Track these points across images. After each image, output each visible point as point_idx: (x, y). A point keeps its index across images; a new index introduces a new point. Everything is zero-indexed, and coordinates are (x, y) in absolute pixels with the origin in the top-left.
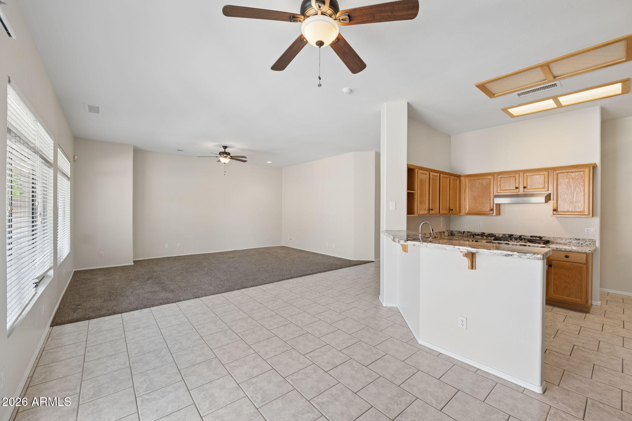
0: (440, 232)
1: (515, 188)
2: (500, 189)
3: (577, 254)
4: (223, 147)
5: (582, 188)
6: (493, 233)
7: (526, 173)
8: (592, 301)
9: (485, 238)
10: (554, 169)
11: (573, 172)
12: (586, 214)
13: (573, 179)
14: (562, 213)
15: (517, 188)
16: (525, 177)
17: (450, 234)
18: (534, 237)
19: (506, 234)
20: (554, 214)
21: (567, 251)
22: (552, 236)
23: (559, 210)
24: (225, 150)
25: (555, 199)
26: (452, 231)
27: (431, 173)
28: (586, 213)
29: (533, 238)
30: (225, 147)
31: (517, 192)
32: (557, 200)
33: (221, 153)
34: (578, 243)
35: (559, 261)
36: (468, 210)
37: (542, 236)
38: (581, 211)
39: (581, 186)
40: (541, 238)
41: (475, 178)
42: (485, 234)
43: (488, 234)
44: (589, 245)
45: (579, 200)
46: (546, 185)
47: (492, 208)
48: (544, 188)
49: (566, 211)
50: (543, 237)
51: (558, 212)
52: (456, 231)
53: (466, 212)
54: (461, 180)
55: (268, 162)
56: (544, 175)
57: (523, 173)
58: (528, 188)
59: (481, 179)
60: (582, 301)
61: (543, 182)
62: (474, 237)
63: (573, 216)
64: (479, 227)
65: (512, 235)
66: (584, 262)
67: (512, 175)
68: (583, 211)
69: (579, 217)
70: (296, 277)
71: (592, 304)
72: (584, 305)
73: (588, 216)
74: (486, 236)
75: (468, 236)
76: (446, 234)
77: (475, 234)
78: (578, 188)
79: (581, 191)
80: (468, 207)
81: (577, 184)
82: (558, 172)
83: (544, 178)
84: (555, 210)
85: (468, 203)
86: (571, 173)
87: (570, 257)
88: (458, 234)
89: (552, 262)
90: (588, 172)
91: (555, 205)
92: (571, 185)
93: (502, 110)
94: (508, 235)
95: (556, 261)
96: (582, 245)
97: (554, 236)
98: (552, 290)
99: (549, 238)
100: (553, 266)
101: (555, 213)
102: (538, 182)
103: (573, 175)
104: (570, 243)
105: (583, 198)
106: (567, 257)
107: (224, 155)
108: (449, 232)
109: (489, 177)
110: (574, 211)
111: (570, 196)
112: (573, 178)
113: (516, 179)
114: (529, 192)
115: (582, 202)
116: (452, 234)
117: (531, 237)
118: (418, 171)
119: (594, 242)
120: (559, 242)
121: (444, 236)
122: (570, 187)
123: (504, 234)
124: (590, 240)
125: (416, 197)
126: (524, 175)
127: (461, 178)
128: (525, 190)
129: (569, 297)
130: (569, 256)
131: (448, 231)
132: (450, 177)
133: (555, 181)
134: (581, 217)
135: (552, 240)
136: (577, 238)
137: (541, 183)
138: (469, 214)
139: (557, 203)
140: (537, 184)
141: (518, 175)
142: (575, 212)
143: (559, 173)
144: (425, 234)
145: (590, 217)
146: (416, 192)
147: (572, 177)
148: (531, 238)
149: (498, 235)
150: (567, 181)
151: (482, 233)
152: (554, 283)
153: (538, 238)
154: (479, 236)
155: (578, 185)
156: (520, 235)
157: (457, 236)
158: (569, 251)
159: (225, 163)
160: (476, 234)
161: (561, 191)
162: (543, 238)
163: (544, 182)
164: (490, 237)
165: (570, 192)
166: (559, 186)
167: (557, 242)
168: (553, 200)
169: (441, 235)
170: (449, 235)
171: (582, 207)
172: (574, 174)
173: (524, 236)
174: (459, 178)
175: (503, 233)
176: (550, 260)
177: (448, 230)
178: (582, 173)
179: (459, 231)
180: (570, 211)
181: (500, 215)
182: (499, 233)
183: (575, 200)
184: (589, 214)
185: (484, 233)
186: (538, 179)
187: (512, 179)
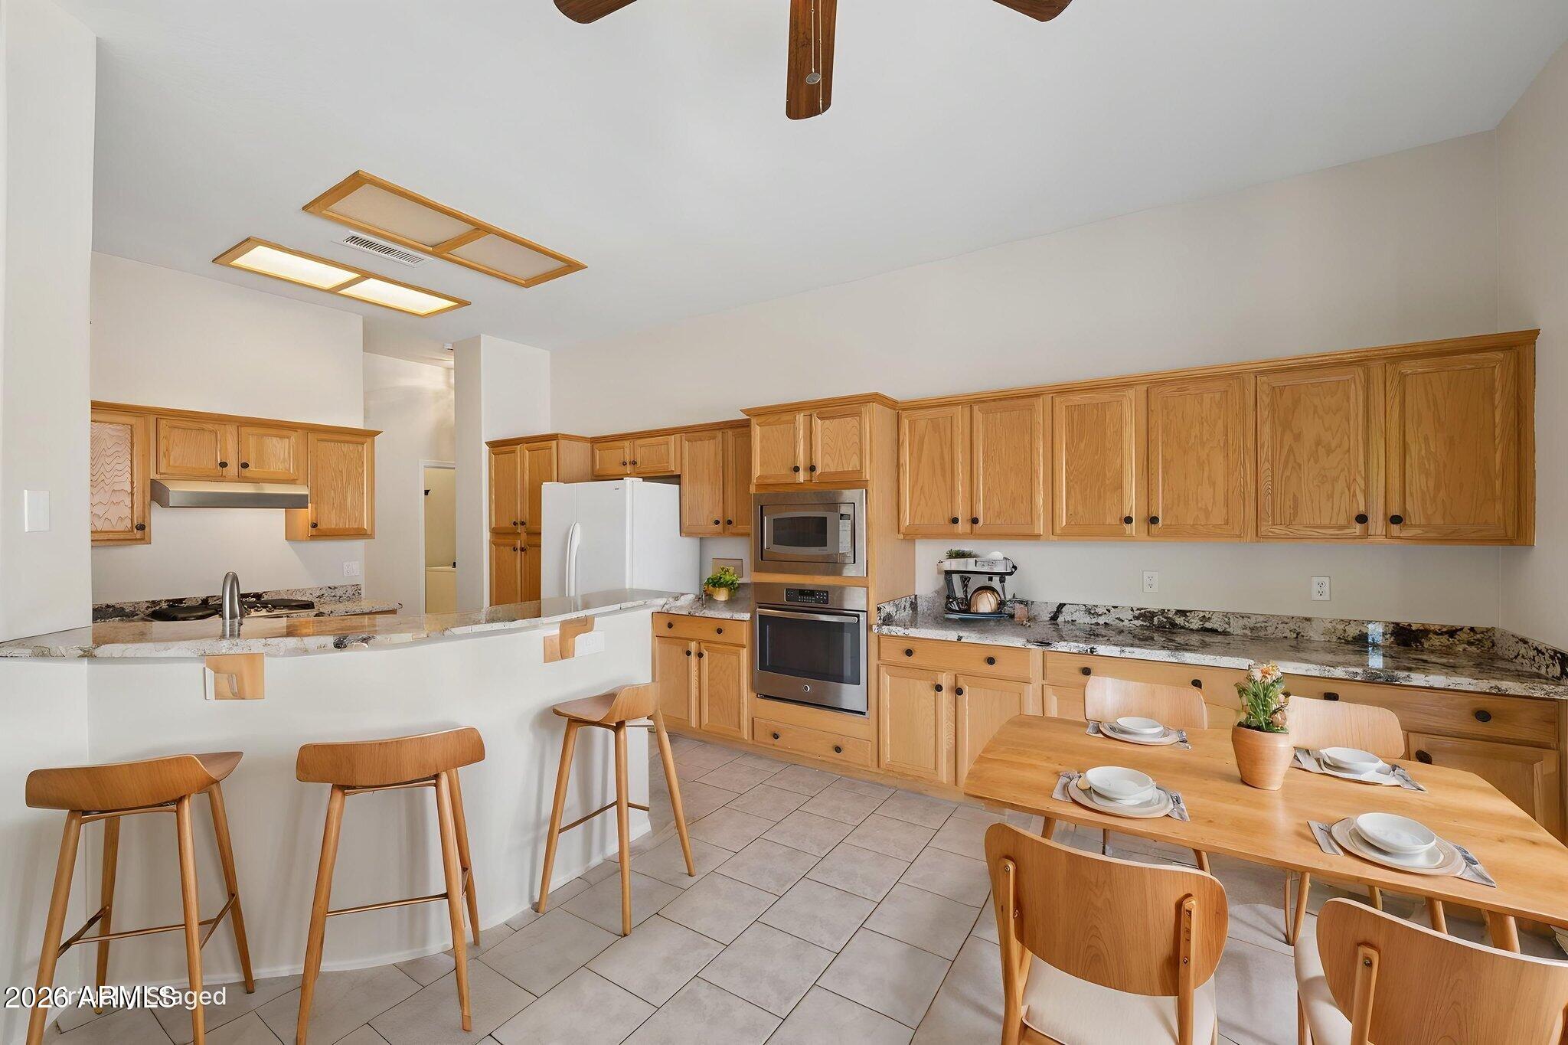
1: (215, 465)
2: (169, 462)
5: (360, 479)
7: (244, 427)
10: (312, 429)
11: (346, 442)
12: (368, 533)
13: (346, 459)
15: (223, 464)
16: (243, 437)
19: (160, 601)
23: (321, 526)
28: (369, 531)
31: (222, 477)
32: (317, 503)
34: (334, 596)
37: (260, 590)
38: (360, 527)
39: (358, 475)
40: (258, 596)
44: (352, 597)
45: (355, 505)
47: (140, 521)
49: (334, 526)
51: (319, 529)
56: (289, 438)
57: (236, 425)
58: (252, 468)
61: (286, 456)
65: (181, 601)
67: (207, 425)
68: (363, 526)
78: (354, 479)
82: (318, 437)
83: (288, 446)
84: (314, 525)
86: (342, 443)
90: (369, 446)
91: (314, 515)
92: (342, 471)
94: (168, 601)
96: (341, 598)
102: (275, 456)
104: (320, 599)
109: (128, 420)
110: (347, 526)
111: (341, 495)
112: (345, 456)
113: (217, 440)
119: (359, 588)
122: (341, 476)
123: (153, 602)
124: (354, 586)
126: (239, 431)
128: (246, 472)
133: (313, 458)
136: (331, 585)
137: (282, 458)
139: (317, 509)
140: (274, 459)
141: (222, 429)
142: (349, 529)
143: (319, 440)
147: (343, 452)
155: (353, 471)
156: (204, 595)
161: (323, 482)
163: (290, 457)
165: (340, 485)
168: (311, 502)
172: (346, 447)
173: (215, 599)
175: (151, 600)
178: (360, 447)
180: (341, 526)
182: (137, 601)
183: (349, 503)
184: (372, 534)
186: (276, 447)
187: (206, 436)
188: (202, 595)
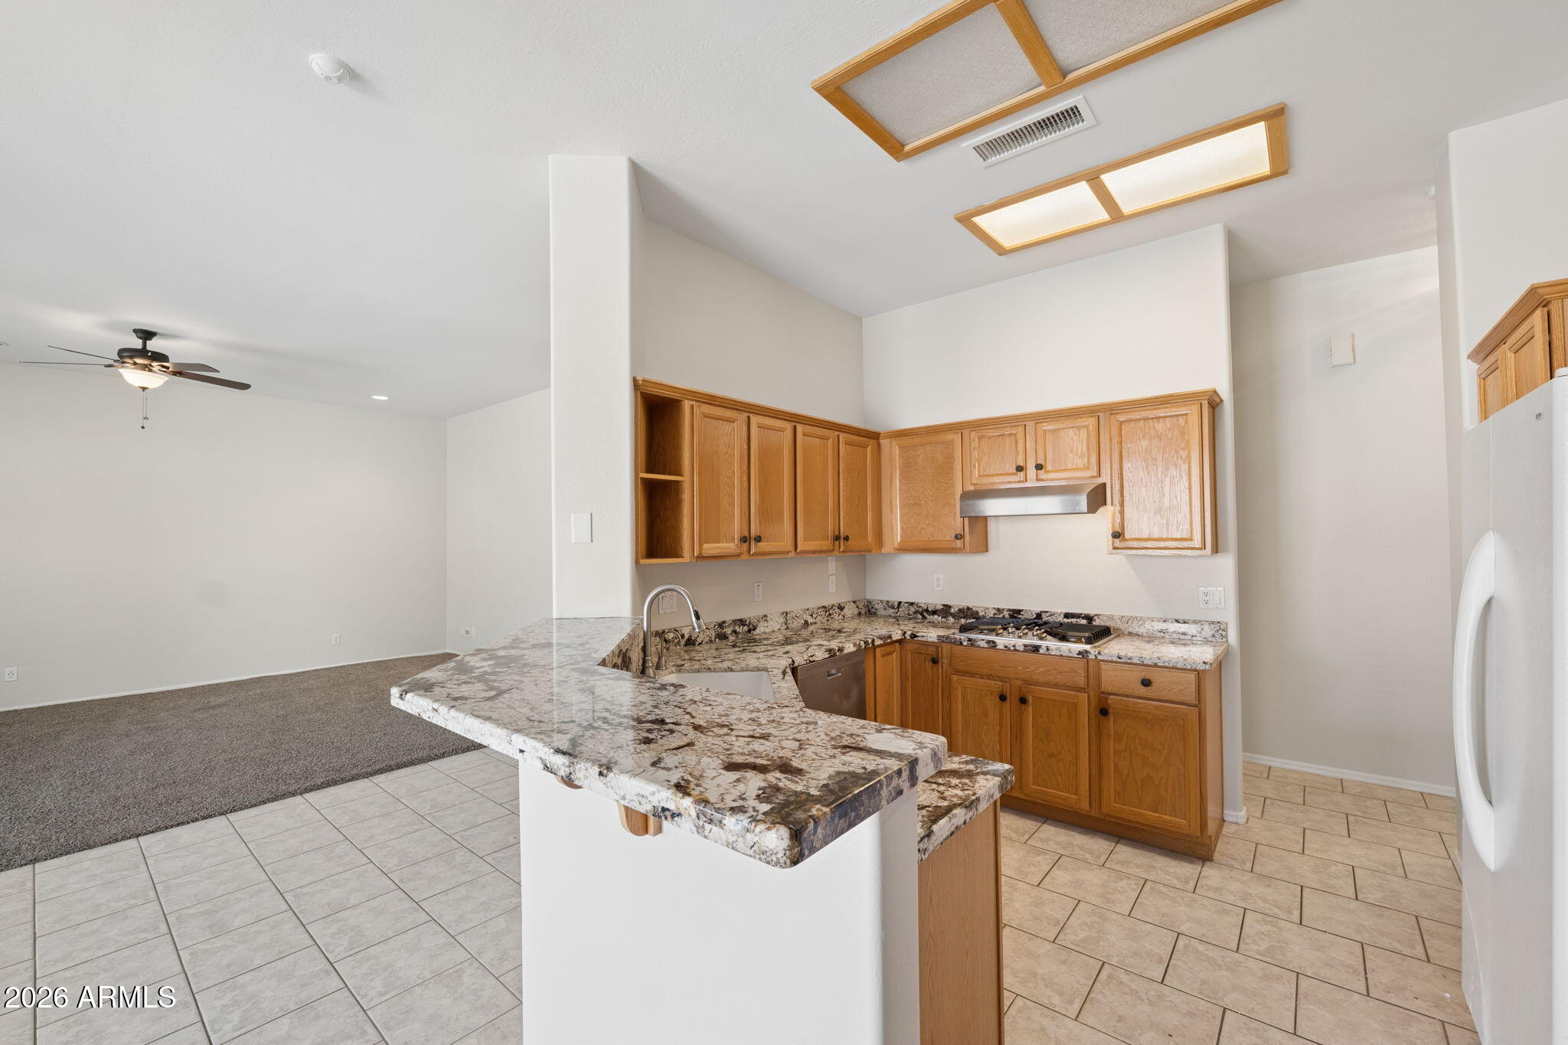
0: (824, 607)
1: (1014, 471)
2: (979, 473)
3: (1174, 673)
4: (136, 331)
5: (1185, 467)
6: (970, 606)
7: (1040, 423)
8: (1223, 810)
9: (951, 620)
10: (1112, 409)
11: (1160, 417)
12: (1197, 546)
13: (1161, 439)
14: (1135, 544)
15: (1020, 469)
16: (1039, 432)
17: (863, 612)
18: (1073, 616)
19: (1003, 610)
20: (1115, 548)
21: (1147, 665)
22: (1117, 613)
23: (1127, 536)
24: (145, 344)
25: (1117, 496)
26: (869, 602)
27: (755, 419)
28: (1197, 543)
29: (1070, 620)
30: (147, 335)
31: (1020, 482)
32: (1122, 505)
33: (126, 355)
34: (1184, 634)
35: (1127, 696)
36: (901, 536)
37: (1092, 612)
38: (1184, 537)
39: (1180, 462)
40: (1089, 619)
41: (917, 440)
42: (952, 611)
43: (960, 610)
44: (1210, 639)
45: (1176, 504)
46: (1094, 461)
47: (959, 531)
48: (1087, 468)
49: (1145, 536)
50: (1096, 615)
51: (1124, 540)
52: (881, 601)
53: (896, 545)
54: (883, 448)
55: (374, 397)
56: (1087, 427)
57: (1034, 422)
58: (1049, 467)
59: (930, 443)
60: (1190, 826)
61: (1085, 447)
62: (924, 617)
63: (1162, 551)
64: (936, 588)
65: (1019, 612)
66: (1192, 698)
67: (1007, 429)
68: (1189, 536)
69: (1180, 556)
70: (350, 780)
71: (1225, 818)
72: (1197, 837)
73: (1203, 552)
74: (953, 616)
75: (909, 614)
76: (850, 610)
77: (927, 610)
78: (1173, 468)
79: (1181, 475)
80: (902, 528)
81: (1170, 454)
82: (1122, 418)
83: (1086, 436)
84: (1117, 535)
85: (901, 516)
86: (1155, 420)
87: (1153, 684)
88: (885, 609)
89: (1109, 701)
90: (1196, 413)
91: (1118, 520)
92: (1156, 459)
93: (955, 218)
94: (1009, 610)
95: (1118, 698)
96: (1194, 638)
97: (1123, 614)
98: (1112, 789)
99: (1111, 618)
100: (1111, 711)
101: (1117, 541)
102: (1072, 451)
103: (1159, 426)
104: (1163, 635)
105: (1187, 498)
106: (1146, 683)
107: (139, 361)
108: (861, 606)
109: (950, 436)
110: (1164, 537)
111: (1155, 492)
112: (1159, 437)
113: (1017, 443)
114: (1051, 480)
115: (1186, 509)
116: (869, 611)
117: (1067, 616)
118: (692, 406)
119: (1220, 629)
120: (1134, 632)
121: (841, 617)
122: (1154, 465)
123: (998, 610)
124: (1213, 623)
125: (686, 496)
126: (1036, 429)
127: (881, 441)
128: (1042, 473)
129: (1156, 812)
130: (1152, 681)
131: (854, 602)
132: (838, 436)
133: (1116, 447)
134: (1185, 556)
135: (1119, 624)
137: (1079, 451)
138: (904, 549)
139: (1122, 513)
140: (1071, 455)
141: (1021, 429)
142: (1167, 539)
143: (1124, 421)
144: (765, 616)
145: (1205, 556)
146: (685, 479)
147: (1157, 432)
148: (1066, 620)
149: (983, 614)
150: (1144, 447)
151: (944, 605)
152: (1116, 766)
153: (1083, 618)
154: (936, 616)
155: (1173, 457)
156: (1038, 610)
157: (881, 616)
158: (1150, 666)
159: (144, 389)
160: (930, 609)
161: (1130, 475)
162: (1095, 621)
163: (1088, 450)
164: (964, 618)
165: (1154, 479)
166: (1125, 460)
167: (1130, 630)
168: (1112, 505)
169: (830, 615)
170: (860, 614)
171: (1187, 526)
172: (1161, 424)
173: (1048, 614)
174: (872, 442)
175: (997, 607)
176: (1103, 693)
177: (855, 599)
178: (1181, 420)
179: (888, 602)
180: (1156, 536)
181: (987, 551)
182: (987, 607)
183: (1166, 503)
184: (1204, 547)
185: (950, 607)
186: (1073, 439)
187: (1008, 441)
188: (1037, 609)
